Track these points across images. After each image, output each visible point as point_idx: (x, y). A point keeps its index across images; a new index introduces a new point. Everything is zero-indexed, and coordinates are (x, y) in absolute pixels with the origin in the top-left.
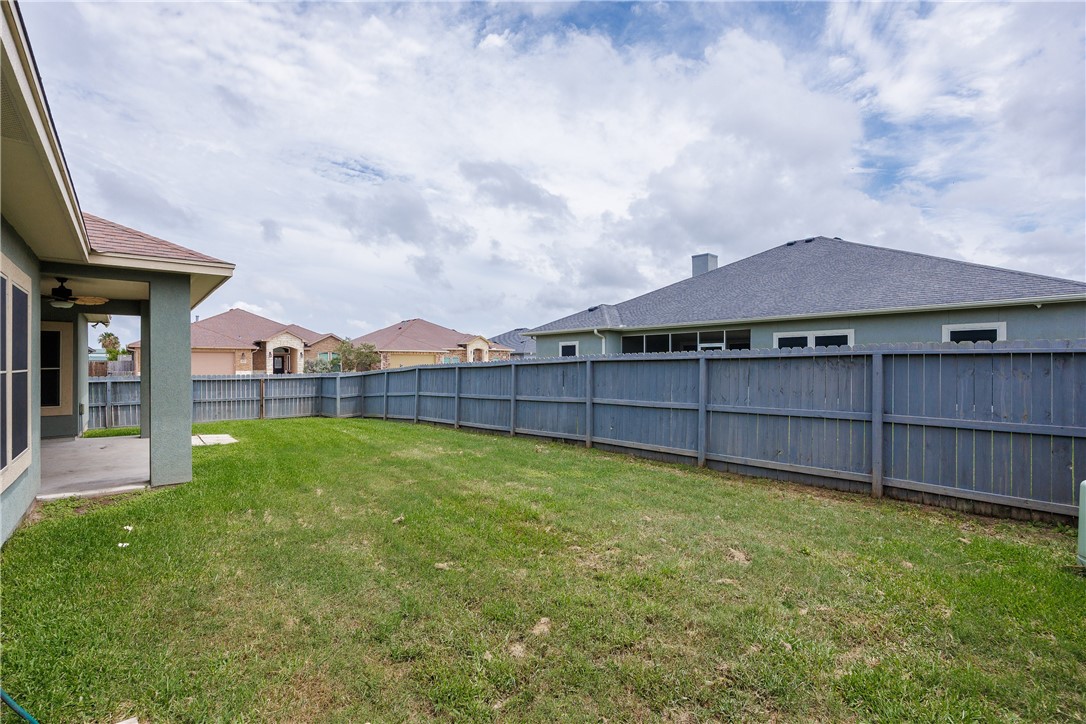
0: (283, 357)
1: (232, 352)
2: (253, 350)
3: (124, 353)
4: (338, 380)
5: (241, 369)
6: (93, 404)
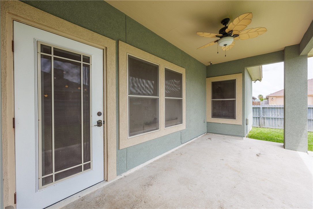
3: (265, 99)
6: (255, 116)
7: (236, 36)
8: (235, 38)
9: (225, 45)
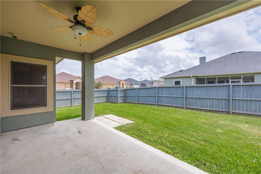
0: (77, 85)
1: (65, 83)
2: (70, 83)
4: (119, 91)
5: (67, 88)
7: (90, 29)
8: (89, 31)
9: (80, 34)
